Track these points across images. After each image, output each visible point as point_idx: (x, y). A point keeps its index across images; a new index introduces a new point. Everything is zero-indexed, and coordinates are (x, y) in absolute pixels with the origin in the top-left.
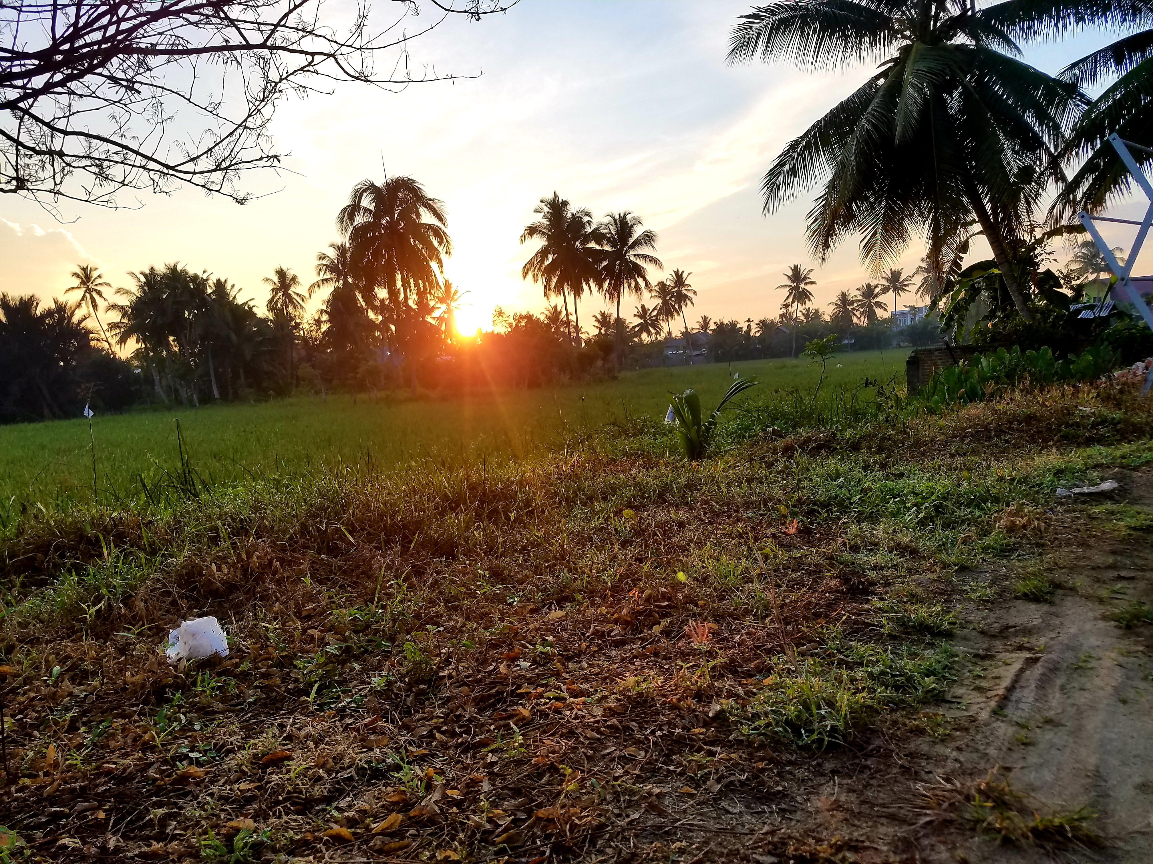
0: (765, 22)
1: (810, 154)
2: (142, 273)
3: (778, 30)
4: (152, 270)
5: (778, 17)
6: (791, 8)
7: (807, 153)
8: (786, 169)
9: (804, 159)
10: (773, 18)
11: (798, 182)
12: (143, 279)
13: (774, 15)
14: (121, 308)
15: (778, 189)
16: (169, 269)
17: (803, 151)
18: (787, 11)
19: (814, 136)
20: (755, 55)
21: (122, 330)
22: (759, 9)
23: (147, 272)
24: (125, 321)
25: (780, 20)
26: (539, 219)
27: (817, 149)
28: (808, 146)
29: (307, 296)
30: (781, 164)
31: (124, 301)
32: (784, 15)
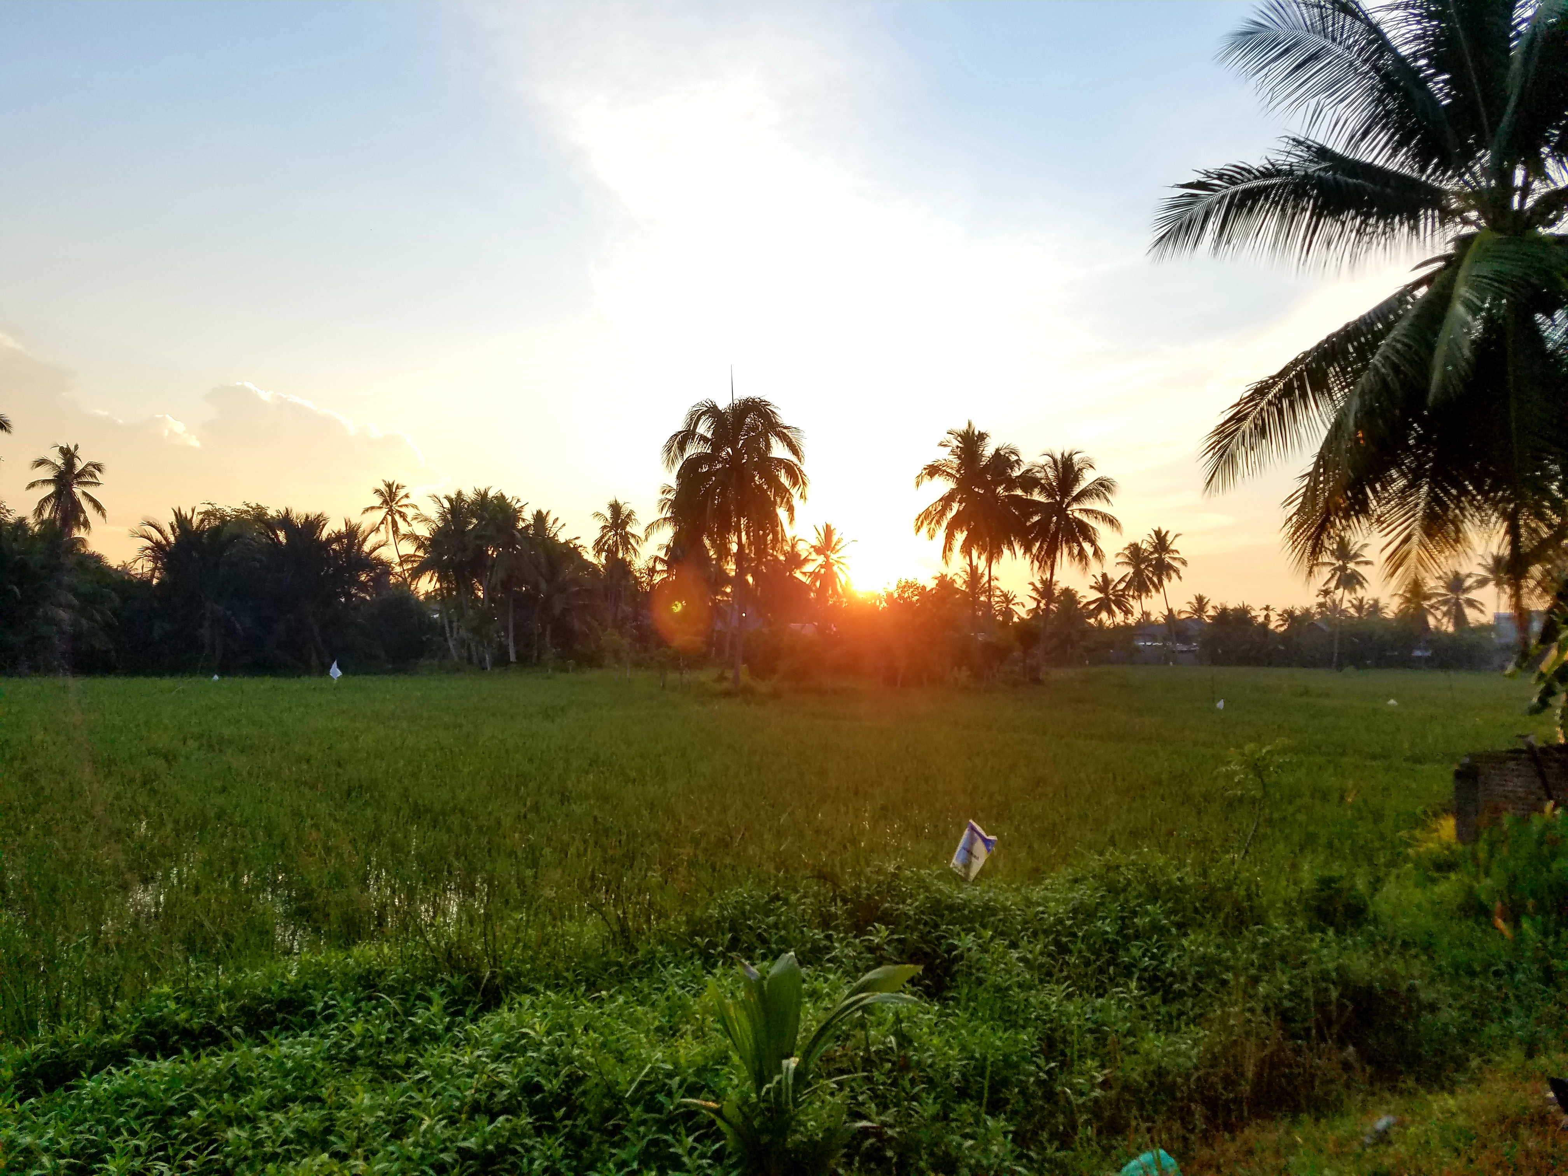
0: (1219, 195)
1: (1292, 405)
2: (446, 497)
3: (1241, 206)
4: (459, 494)
5: (1241, 187)
6: (1266, 174)
7: (1285, 403)
8: (1247, 425)
9: (1280, 412)
10: (1233, 189)
11: (1270, 449)
12: (447, 505)
13: (1234, 183)
14: (416, 538)
15: (1233, 456)
16: (479, 494)
17: (1279, 398)
18: (1256, 178)
19: (1299, 376)
20: (1200, 246)
21: (415, 565)
22: (1207, 174)
23: (453, 496)
24: (420, 553)
25: (1244, 191)
26: (945, 456)
27: (1304, 396)
28: (1287, 391)
29: (643, 537)
30: (1238, 418)
31: (423, 531)
32: (1255, 184)
